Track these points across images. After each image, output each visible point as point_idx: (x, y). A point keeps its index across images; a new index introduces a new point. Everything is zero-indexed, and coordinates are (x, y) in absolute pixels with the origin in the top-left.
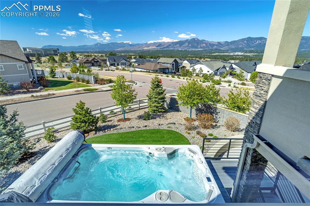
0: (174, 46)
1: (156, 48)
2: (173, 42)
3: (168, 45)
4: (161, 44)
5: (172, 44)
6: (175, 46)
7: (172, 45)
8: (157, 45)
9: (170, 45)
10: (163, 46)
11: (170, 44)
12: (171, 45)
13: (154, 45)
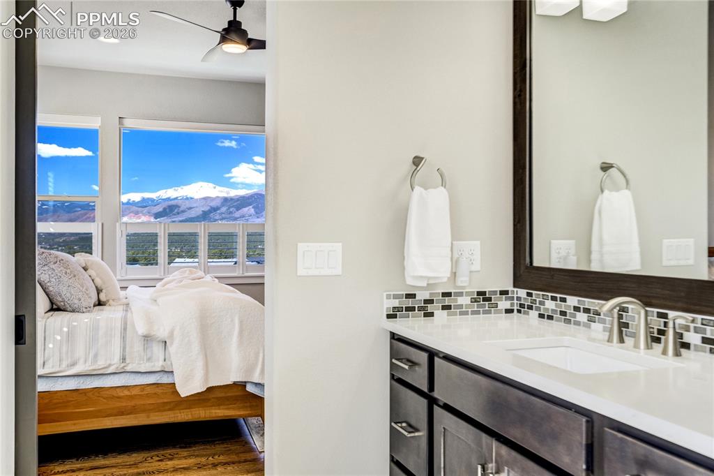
0: (231, 213)
1: (152, 219)
2: (226, 200)
3: (209, 208)
4: (177, 206)
5: (223, 205)
6: (237, 214)
7: (224, 209)
8: (159, 209)
9: (214, 209)
10: (183, 211)
11: (214, 204)
12: (218, 208)
13: (145, 210)
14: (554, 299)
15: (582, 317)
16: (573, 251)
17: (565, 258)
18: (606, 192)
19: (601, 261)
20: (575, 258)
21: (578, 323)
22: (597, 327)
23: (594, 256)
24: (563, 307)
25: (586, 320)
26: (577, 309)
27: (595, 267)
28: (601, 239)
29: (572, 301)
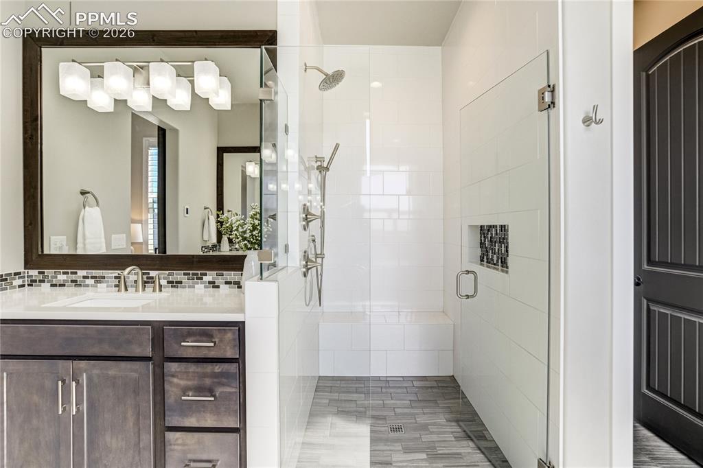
14: (64, 273)
15: (90, 282)
16: (64, 243)
17: (60, 248)
18: (87, 208)
19: (84, 248)
20: (67, 247)
21: (88, 286)
22: (102, 286)
23: (80, 245)
24: (74, 277)
25: (93, 283)
26: (85, 277)
27: (80, 252)
28: (84, 235)
29: (81, 273)
